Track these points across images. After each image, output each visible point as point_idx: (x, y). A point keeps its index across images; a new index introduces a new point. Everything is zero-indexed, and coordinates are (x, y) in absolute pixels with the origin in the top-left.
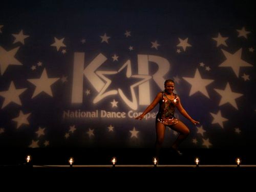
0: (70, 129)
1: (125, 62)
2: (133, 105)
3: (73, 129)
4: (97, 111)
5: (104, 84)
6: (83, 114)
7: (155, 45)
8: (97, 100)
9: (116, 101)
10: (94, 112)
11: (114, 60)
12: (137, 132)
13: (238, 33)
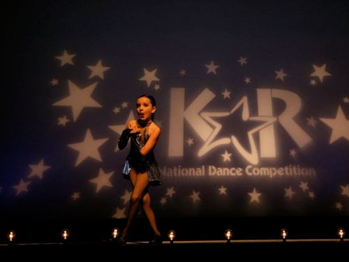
0: (166, 192)
1: (240, 98)
2: (252, 158)
3: (170, 192)
4: (203, 167)
5: (212, 130)
6: (185, 172)
7: (281, 75)
8: (203, 151)
9: (229, 153)
10: (198, 169)
11: (225, 97)
12: (259, 194)
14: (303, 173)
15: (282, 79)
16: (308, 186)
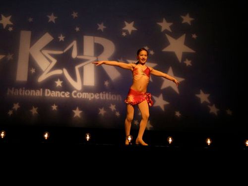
0: (13, 106)
1: (71, 42)
2: (77, 85)
3: (16, 107)
4: (41, 89)
5: (49, 63)
6: (28, 92)
7: (101, 27)
8: (42, 78)
9: (61, 80)
10: (38, 91)
11: (60, 40)
12: (80, 112)
13: (182, 20)
14: (113, 99)
16: (116, 107)
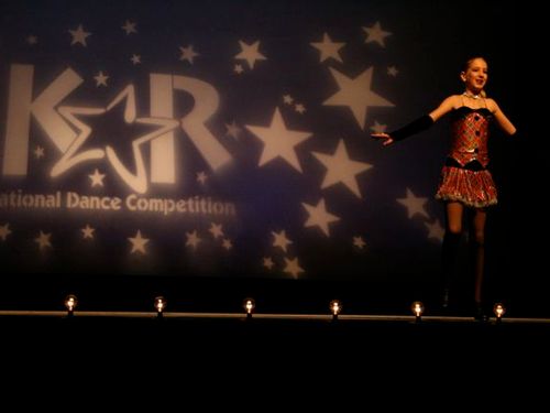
1: (123, 88)
2: (137, 183)
4: (59, 194)
5: (75, 135)
6: (28, 201)
7: (189, 54)
8: (59, 169)
9: (101, 172)
10: (52, 197)
11: (99, 84)
12: (145, 241)
13: (366, 35)
14: (216, 211)
15: (190, 60)
16: (222, 230)
